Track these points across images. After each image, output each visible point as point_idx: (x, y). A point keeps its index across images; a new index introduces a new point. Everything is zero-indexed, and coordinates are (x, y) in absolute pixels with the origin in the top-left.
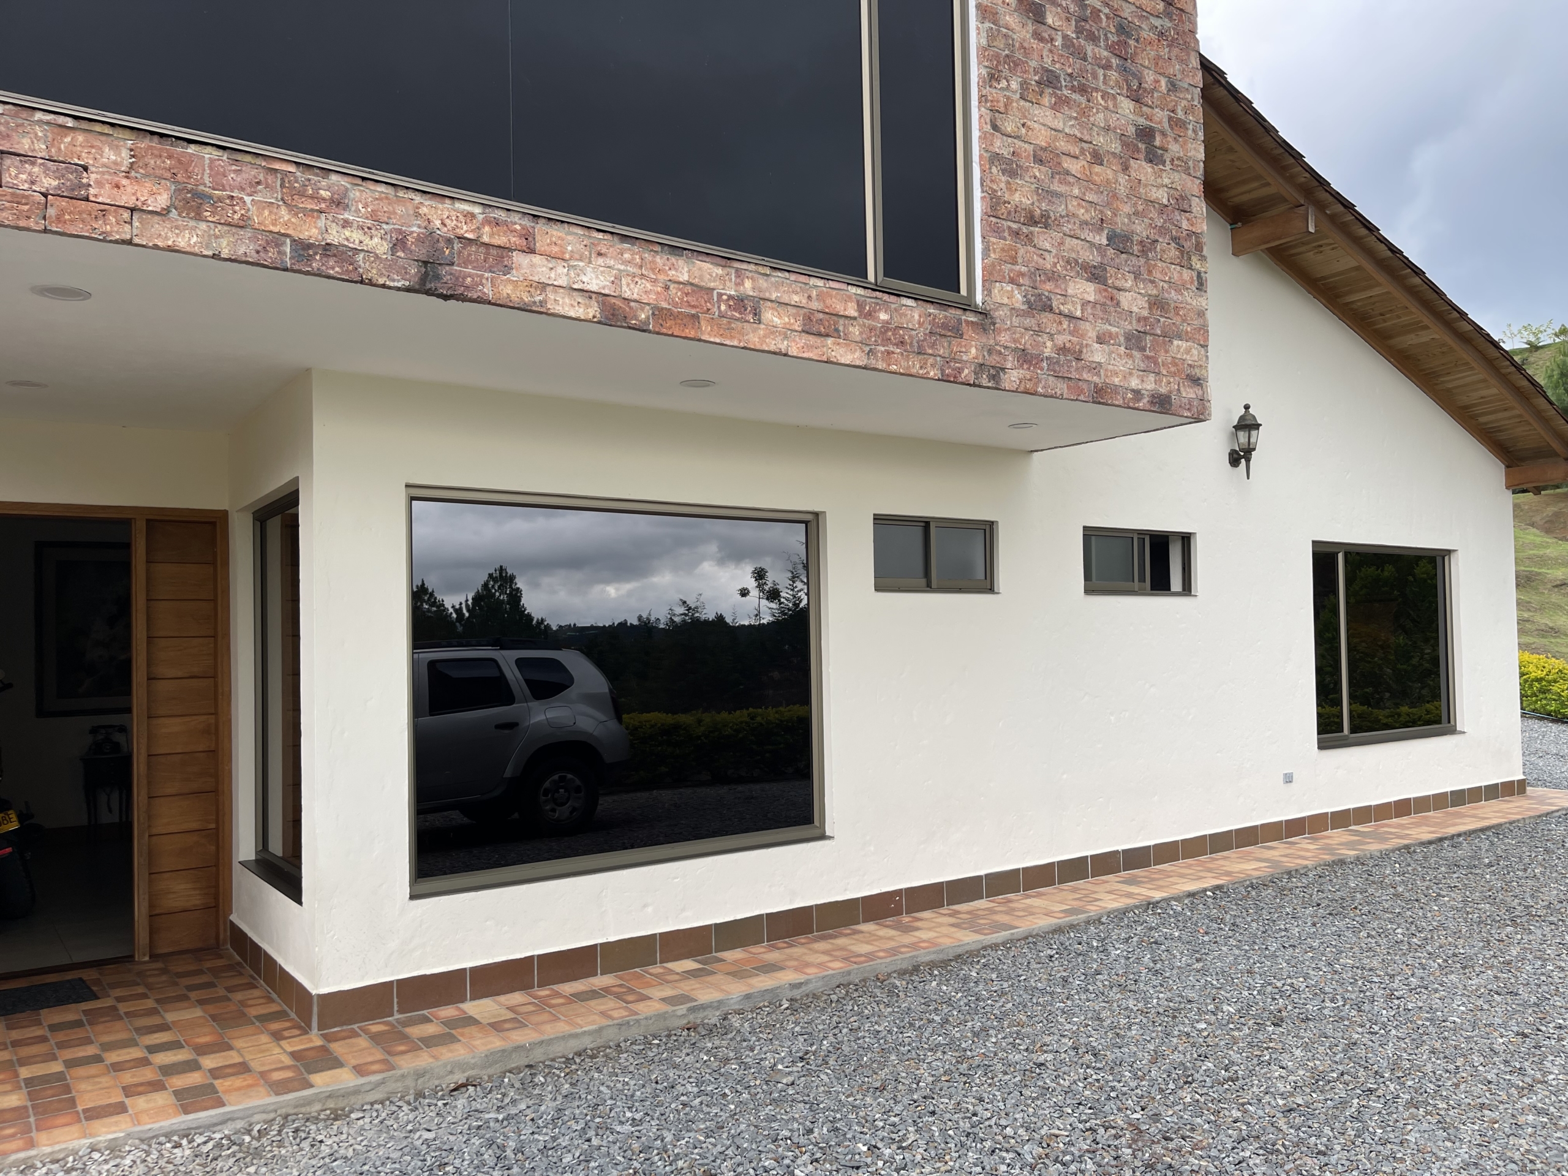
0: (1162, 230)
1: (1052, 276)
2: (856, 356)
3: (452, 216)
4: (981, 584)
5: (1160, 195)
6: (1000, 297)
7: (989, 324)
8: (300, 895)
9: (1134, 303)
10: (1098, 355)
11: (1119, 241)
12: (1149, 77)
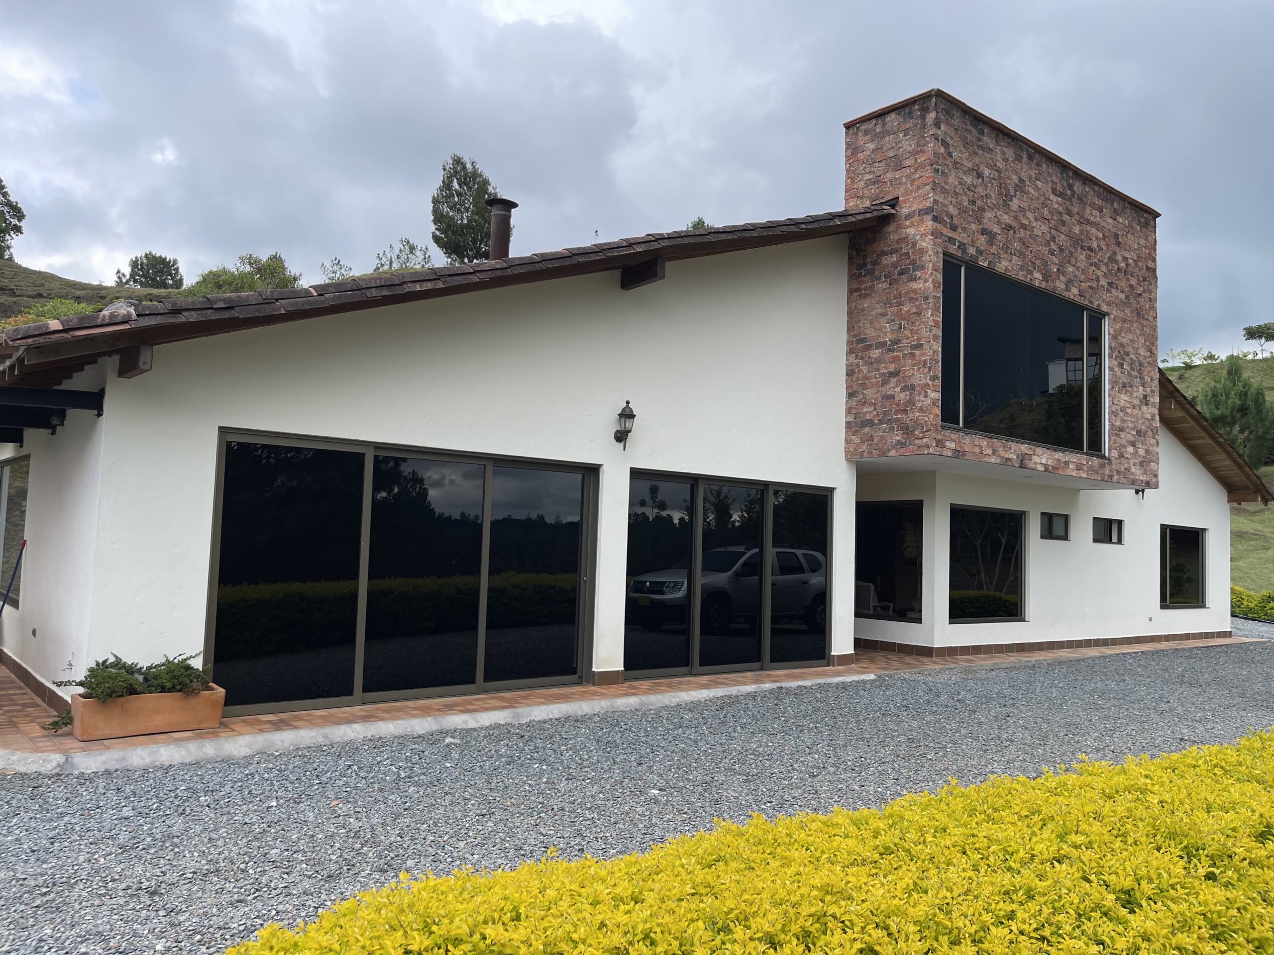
0: (1149, 427)
1: (1124, 446)
2: (1084, 475)
3: (1024, 448)
4: (1065, 537)
5: (1148, 416)
6: (1113, 454)
7: (1110, 463)
8: (919, 621)
9: (1141, 452)
10: (1133, 470)
11: (1139, 432)
12: (1146, 378)
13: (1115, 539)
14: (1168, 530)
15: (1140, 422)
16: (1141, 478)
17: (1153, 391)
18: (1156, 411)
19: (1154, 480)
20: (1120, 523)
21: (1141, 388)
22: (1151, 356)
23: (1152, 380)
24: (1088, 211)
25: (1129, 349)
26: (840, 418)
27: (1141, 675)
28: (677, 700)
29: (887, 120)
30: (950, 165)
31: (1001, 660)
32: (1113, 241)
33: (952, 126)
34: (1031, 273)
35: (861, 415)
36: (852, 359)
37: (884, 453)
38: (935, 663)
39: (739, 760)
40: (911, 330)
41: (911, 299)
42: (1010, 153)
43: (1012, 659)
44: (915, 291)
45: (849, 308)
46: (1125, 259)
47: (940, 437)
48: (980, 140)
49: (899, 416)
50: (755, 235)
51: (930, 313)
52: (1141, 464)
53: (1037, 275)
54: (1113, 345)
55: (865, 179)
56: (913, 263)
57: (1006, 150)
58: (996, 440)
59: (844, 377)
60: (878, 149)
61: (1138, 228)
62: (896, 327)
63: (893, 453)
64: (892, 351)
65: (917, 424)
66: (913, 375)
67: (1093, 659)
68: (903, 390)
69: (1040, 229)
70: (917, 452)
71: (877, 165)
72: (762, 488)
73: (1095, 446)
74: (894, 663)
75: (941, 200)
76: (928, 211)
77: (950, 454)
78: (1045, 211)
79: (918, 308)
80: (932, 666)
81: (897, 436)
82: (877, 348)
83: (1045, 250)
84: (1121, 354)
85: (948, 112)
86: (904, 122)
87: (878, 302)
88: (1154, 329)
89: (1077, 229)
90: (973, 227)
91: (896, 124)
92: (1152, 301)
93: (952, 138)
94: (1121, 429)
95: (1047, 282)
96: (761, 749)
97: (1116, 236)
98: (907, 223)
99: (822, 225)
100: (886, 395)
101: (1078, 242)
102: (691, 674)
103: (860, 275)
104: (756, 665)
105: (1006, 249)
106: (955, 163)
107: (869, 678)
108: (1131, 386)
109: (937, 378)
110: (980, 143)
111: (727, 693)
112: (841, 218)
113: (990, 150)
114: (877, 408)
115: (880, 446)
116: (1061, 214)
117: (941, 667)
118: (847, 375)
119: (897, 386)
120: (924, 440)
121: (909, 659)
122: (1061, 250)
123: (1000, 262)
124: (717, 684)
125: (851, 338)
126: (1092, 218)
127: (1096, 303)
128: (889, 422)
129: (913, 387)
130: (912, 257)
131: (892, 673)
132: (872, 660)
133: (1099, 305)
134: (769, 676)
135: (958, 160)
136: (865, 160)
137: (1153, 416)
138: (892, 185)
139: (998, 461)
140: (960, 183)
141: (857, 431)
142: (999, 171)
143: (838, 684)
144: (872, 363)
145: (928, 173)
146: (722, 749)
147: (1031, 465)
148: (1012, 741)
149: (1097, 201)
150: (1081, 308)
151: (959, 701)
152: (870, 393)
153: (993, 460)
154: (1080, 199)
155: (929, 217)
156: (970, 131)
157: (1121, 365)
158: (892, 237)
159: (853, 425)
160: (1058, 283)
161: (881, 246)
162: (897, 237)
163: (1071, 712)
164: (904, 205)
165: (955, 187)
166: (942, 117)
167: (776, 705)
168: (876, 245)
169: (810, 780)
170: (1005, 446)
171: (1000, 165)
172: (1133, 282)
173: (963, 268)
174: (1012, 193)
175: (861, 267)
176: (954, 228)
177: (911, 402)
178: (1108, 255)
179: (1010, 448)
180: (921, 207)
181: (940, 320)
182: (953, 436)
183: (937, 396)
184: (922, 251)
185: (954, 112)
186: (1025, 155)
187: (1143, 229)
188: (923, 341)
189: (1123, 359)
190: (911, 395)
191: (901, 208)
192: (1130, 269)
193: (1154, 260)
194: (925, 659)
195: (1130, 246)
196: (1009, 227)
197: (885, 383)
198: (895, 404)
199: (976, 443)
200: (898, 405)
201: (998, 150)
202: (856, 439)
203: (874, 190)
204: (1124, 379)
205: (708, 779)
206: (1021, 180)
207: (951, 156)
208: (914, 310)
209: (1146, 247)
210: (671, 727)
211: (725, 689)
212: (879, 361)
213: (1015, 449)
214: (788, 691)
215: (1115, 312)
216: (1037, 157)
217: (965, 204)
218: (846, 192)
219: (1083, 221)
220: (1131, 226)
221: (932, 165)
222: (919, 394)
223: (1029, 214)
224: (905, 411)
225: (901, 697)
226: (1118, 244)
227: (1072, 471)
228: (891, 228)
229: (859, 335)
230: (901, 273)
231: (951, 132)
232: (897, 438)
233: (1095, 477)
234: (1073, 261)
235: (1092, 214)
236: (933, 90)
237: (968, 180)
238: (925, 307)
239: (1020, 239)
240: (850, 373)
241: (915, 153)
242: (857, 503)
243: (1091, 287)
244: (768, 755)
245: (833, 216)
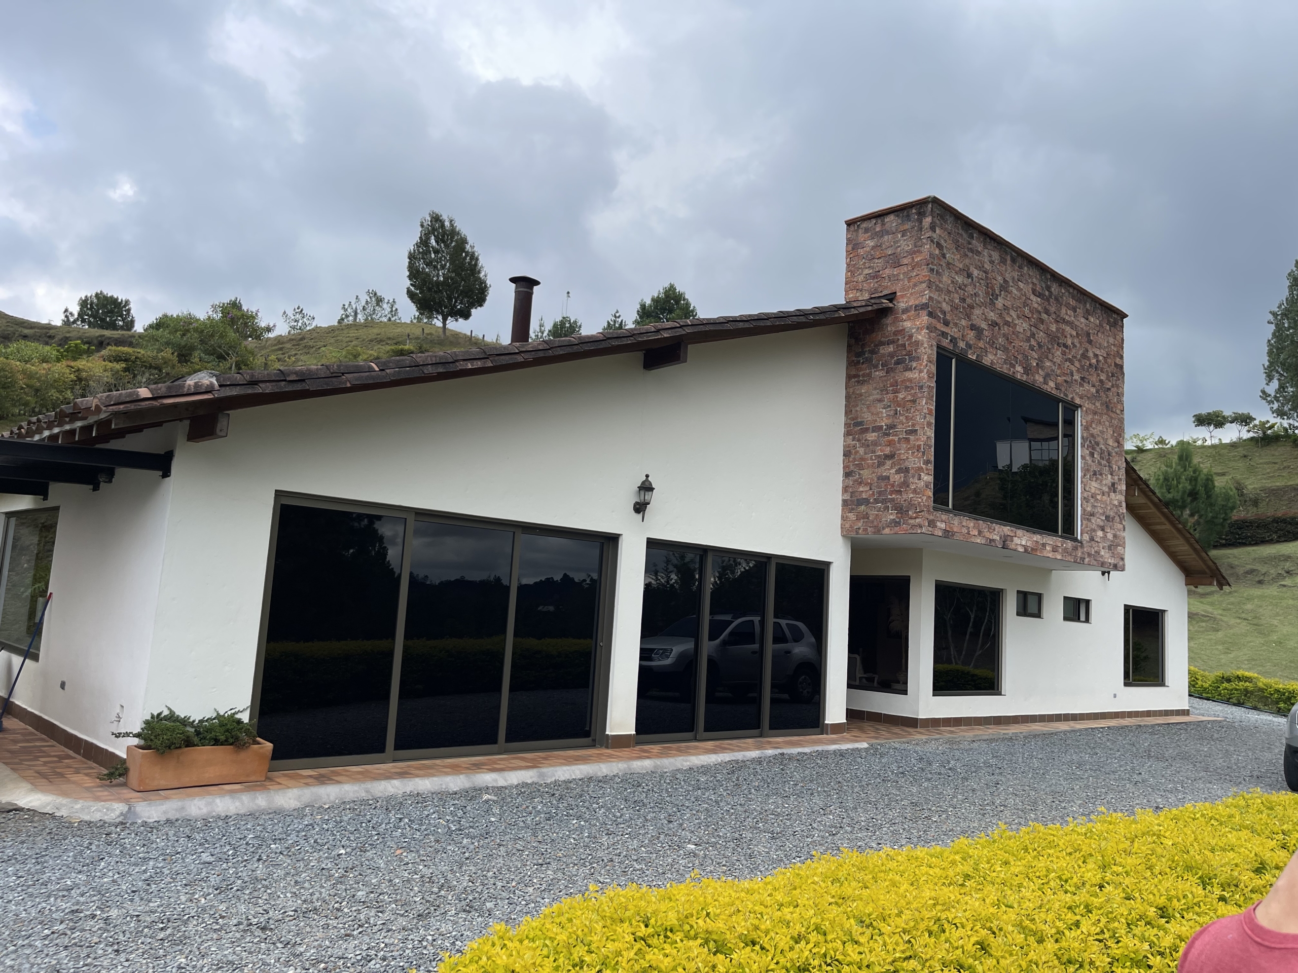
0: (1116, 513)
1: (1094, 530)
2: (1059, 557)
3: (1007, 530)
4: (1038, 615)
5: (1116, 503)
6: (1084, 538)
7: (1082, 546)
8: (905, 692)
9: (1110, 536)
10: (1102, 553)
11: (1107, 518)
12: (1114, 467)
13: (1083, 618)
14: (1131, 610)
15: (1109, 508)
16: (1110, 561)
17: (1120, 480)
18: (1123, 499)
19: (1121, 563)
20: (1087, 602)
21: (1109, 476)
22: (1118, 447)
23: (1119, 468)
24: (1063, 311)
25: (1099, 439)
26: (838, 497)
27: (1111, 749)
28: (688, 763)
29: (886, 220)
30: (944, 265)
31: (980, 732)
32: (1085, 339)
33: (945, 230)
34: (1014, 367)
35: (857, 494)
36: (850, 440)
37: (879, 531)
38: (920, 733)
39: (761, 819)
40: (906, 417)
41: (907, 387)
42: (996, 256)
43: (990, 731)
44: (910, 380)
45: (847, 393)
46: (1096, 356)
47: (931, 517)
48: (970, 243)
49: (894, 496)
50: (768, 324)
51: (924, 402)
52: (1110, 548)
53: (1019, 368)
54: (1085, 435)
55: (864, 273)
56: (909, 354)
57: (992, 253)
58: (981, 522)
59: (841, 458)
60: (877, 246)
61: (1108, 327)
62: (892, 413)
63: (887, 531)
64: (888, 435)
65: (911, 505)
66: (907, 458)
67: (1065, 732)
68: (898, 472)
69: (1022, 326)
70: (910, 531)
71: (877, 261)
72: (765, 560)
73: (1069, 530)
74: (884, 733)
75: (935, 297)
76: (924, 307)
77: (940, 534)
78: (1026, 310)
79: (913, 396)
80: (919, 736)
81: (892, 516)
82: (873, 431)
83: (1026, 345)
84: (1092, 444)
85: (942, 217)
86: (903, 223)
87: (875, 389)
88: (1122, 421)
89: (1053, 328)
90: (963, 322)
91: (894, 225)
92: (1120, 395)
93: (946, 241)
94: (1092, 515)
95: (1028, 375)
96: (779, 810)
97: (1088, 334)
98: (904, 317)
99: (828, 316)
100: (882, 476)
101: (1054, 339)
102: (696, 739)
103: (858, 362)
104: (756, 732)
105: (992, 344)
106: (948, 264)
107: (862, 747)
108: (1101, 474)
109: (930, 462)
110: (970, 246)
111: (734, 758)
112: (845, 310)
113: (978, 253)
114: (873, 488)
115: (875, 523)
116: (1040, 313)
117: (927, 737)
118: (844, 455)
119: (892, 467)
120: (917, 520)
121: (896, 730)
122: (1040, 346)
123: (986, 356)
124: (723, 749)
125: (849, 421)
126: (1067, 318)
127: (1070, 396)
128: (884, 501)
129: (907, 470)
130: (908, 348)
131: (883, 742)
132: (862, 730)
133: (1072, 398)
134: (769, 743)
135: (951, 261)
136: (865, 256)
137: (1120, 503)
138: (890, 281)
139: (983, 542)
140: (953, 282)
141: (853, 509)
142: (986, 272)
143: (835, 751)
144: (868, 446)
145: (925, 272)
146: (743, 809)
147: (1013, 546)
148: (1005, 806)
149: (1072, 302)
150: (1058, 400)
151: (950, 769)
152: (866, 474)
153: (979, 541)
154: (1056, 299)
155: (925, 313)
156: (961, 235)
157: (1092, 455)
158: (889, 329)
159: (849, 502)
160: (1037, 377)
161: (879, 336)
162: (894, 329)
163: (1054, 781)
164: (901, 300)
165: (948, 286)
166: (938, 222)
167: (782, 769)
168: (874, 335)
169: (830, 837)
170: (989, 528)
171: (987, 266)
172: (1103, 377)
173: (954, 361)
174: (997, 292)
175: (859, 355)
176: (946, 323)
177: (906, 484)
178: (1081, 352)
179: (994, 530)
180: (917, 302)
181: (933, 408)
182: (944, 517)
183: (930, 479)
184: (918, 343)
185: (948, 217)
186: (1009, 258)
187: (1112, 328)
188: (917, 428)
189: (1094, 449)
190: (905, 477)
191: (898, 302)
192: (1101, 365)
193: (1122, 357)
194: (911, 730)
195: (1100, 344)
196: (994, 324)
197: (880, 464)
198: (890, 485)
199: (964, 524)
200: (893, 486)
201: (985, 253)
202: (852, 516)
203: (873, 284)
204: (1094, 467)
205: (737, 835)
206: (1005, 281)
207: (945, 258)
208: (909, 398)
209: (1114, 345)
210: (691, 788)
211: (731, 754)
212: (875, 444)
213: (999, 531)
214: (791, 758)
215: (1087, 405)
216: (1019, 260)
217: (957, 301)
218: (846, 284)
219: (1059, 320)
220: (1101, 325)
221: (928, 265)
222: (913, 477)
223: (1013, 313)
224: (899, 492)
225: (895, 764)
226: (1090, 342)
227: (1048, 552)
228: (889, 320)
229: (857, 418)
230: (898, 363)
231: (943, 235)
232: (892, 517)
233: (1069, 558)
234: (1050, 356)
235: (1068, 315)
236: (929, 197)
237: (959, 279)
238: (920, 395)
239: (1004, 335)
240: (847, 454)
241: (912, 253)
242: (852, 578)
243: (1066, 381)
244: (787, 815)
245: (837, 308)
